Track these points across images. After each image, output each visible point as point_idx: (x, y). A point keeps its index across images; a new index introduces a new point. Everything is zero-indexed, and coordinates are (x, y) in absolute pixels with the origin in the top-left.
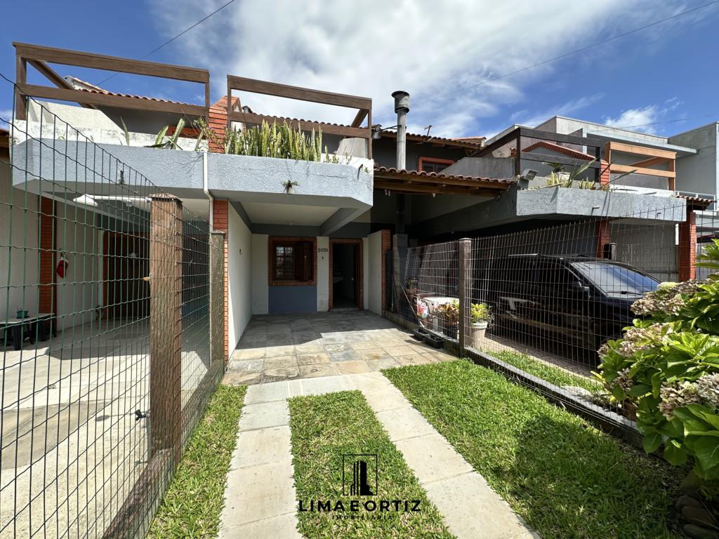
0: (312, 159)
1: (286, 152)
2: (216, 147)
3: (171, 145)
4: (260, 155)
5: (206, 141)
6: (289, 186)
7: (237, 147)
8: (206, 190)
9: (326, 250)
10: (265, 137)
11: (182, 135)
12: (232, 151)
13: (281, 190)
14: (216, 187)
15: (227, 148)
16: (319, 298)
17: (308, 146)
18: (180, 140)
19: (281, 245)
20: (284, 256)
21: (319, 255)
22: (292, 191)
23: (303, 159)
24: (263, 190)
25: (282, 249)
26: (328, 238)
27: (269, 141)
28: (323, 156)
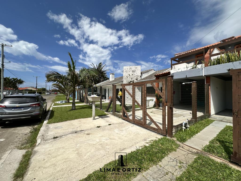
2: (206, 65)
3: (195, 67)
6: (229, 70)
8: (203, 75)
13: (226, 72)
15: (209, 65)
24: (220, 73)
27: (222, 60)
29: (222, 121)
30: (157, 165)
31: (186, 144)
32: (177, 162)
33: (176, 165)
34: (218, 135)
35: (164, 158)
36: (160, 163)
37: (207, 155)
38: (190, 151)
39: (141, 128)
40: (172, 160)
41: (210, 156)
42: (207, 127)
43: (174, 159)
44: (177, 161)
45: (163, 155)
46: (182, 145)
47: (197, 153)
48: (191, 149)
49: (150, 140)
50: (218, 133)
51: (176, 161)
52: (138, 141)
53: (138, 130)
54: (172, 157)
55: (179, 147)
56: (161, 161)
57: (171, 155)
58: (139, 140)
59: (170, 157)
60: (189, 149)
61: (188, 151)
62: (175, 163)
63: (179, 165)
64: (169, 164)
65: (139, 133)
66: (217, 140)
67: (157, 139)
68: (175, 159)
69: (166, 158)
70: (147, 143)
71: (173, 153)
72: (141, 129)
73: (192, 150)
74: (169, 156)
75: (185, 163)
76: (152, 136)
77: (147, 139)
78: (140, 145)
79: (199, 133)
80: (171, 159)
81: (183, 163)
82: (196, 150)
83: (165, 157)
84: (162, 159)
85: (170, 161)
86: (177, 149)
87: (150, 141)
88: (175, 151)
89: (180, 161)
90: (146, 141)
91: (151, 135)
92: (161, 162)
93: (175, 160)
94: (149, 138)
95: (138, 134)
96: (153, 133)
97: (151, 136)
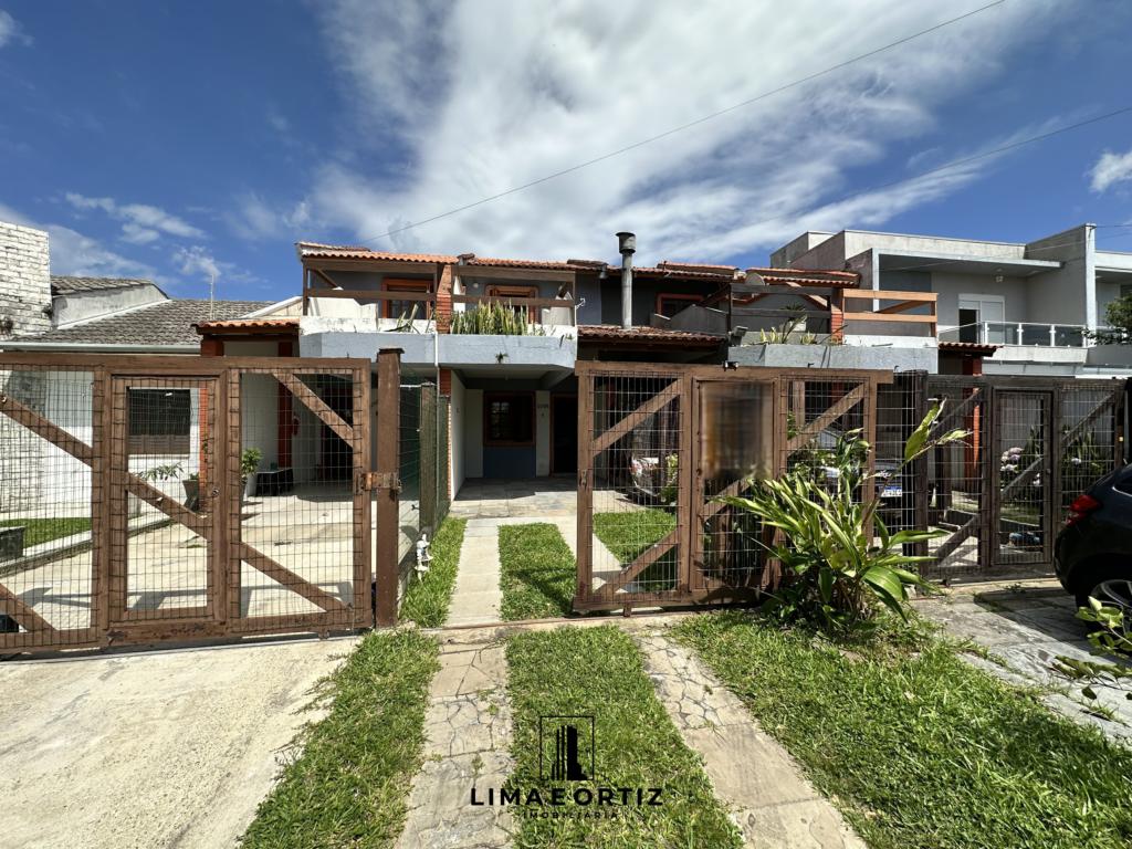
0: (520, 334)
1: (498, 329)
2: (443, 328)
3: (408, 327)
4: (477, 333)
5: (435, 322)
6: (500, 357)
7: (459, 327)
8: (436, 364)
9: (545, 406)
10: (481, 315)
11: (415, 318)
12: (455, 332)
13: (494, 361)
14: (444, 361)
15: (452, 329)
16: (539, 461)
17: (517, 320)
18: (415, 321)
19: (496, 401)
20: (500, 413)
21: (539, 412)
22: (505, 361)
23: (513, 333)
25: (498, 404)
26: (548, 393)
27: (484, 321)
28: (530, 327)
29: (480, 516)
30: (423, 767)
31: (455, 625)
32: (472, 702)
33: (479, 713)
34: (501, 560)
35: (422, 719)
36: (428, 750)
37: (524, 626)
38: (480, 642)
39: (192, 655)
40: (454, 708)
41: (530, 626)
42: (463, 545)
43: (455, 699)
44: (470, 697)
45: (413, 709)
46: (446, 633)
47: (500, 635)
48: (478, 631)
49: (307, 684)
50: (498, 556)
51: (468, 700)
52: (244, 731)
53: (182, 678)
54: (445, 699)
55: (440, 649)
56: (426, 740)
57: (439, 692)
58: (245, 720)
59: (440, 700)
60: (473, 636)
61: (473, 643)
62: (468, 710)
63: (484, 705)
64: (456, 726)
65: (207, 690)
66: (511, 573)
67: (344, 663)
68: (460, 697)
69: (430, 715)
70: (308, 707)
71: (438, 682)
72: (199, 659)
73: (481, 635)
74: (433, 701)
75: (494, 687)
76: (301, 663)
77: (286, 691)
78: (275, 741)
79: (458, 573)
80: (448, 707)
81: (491, 692)
82: (494, 628)
83: (427, 715)
84: (420, 728)
85: (450, 714)
86: (439, 658)
87: (317, 688)
88: (438, 668)
89: (478, 691)
90: (292, 702)
91: (297, 661)
92: (427, 744)
93: (461, 699)
94: (295, 683)
95: (202, 694)
96: (297, 649)
97: (298, 666)
